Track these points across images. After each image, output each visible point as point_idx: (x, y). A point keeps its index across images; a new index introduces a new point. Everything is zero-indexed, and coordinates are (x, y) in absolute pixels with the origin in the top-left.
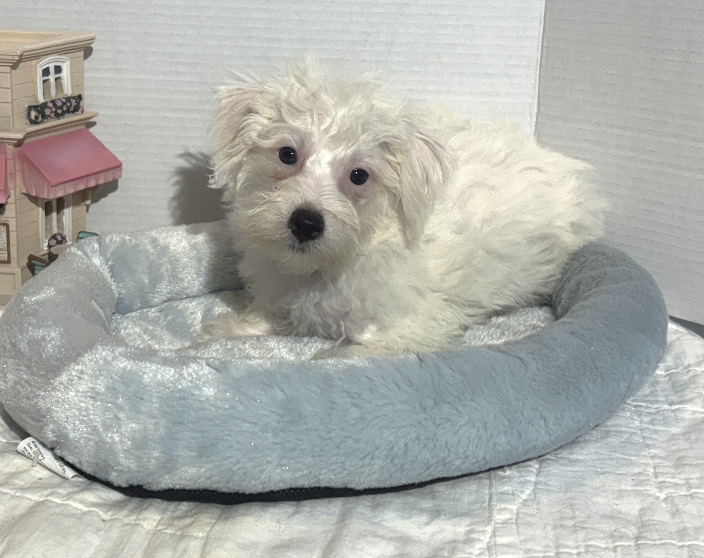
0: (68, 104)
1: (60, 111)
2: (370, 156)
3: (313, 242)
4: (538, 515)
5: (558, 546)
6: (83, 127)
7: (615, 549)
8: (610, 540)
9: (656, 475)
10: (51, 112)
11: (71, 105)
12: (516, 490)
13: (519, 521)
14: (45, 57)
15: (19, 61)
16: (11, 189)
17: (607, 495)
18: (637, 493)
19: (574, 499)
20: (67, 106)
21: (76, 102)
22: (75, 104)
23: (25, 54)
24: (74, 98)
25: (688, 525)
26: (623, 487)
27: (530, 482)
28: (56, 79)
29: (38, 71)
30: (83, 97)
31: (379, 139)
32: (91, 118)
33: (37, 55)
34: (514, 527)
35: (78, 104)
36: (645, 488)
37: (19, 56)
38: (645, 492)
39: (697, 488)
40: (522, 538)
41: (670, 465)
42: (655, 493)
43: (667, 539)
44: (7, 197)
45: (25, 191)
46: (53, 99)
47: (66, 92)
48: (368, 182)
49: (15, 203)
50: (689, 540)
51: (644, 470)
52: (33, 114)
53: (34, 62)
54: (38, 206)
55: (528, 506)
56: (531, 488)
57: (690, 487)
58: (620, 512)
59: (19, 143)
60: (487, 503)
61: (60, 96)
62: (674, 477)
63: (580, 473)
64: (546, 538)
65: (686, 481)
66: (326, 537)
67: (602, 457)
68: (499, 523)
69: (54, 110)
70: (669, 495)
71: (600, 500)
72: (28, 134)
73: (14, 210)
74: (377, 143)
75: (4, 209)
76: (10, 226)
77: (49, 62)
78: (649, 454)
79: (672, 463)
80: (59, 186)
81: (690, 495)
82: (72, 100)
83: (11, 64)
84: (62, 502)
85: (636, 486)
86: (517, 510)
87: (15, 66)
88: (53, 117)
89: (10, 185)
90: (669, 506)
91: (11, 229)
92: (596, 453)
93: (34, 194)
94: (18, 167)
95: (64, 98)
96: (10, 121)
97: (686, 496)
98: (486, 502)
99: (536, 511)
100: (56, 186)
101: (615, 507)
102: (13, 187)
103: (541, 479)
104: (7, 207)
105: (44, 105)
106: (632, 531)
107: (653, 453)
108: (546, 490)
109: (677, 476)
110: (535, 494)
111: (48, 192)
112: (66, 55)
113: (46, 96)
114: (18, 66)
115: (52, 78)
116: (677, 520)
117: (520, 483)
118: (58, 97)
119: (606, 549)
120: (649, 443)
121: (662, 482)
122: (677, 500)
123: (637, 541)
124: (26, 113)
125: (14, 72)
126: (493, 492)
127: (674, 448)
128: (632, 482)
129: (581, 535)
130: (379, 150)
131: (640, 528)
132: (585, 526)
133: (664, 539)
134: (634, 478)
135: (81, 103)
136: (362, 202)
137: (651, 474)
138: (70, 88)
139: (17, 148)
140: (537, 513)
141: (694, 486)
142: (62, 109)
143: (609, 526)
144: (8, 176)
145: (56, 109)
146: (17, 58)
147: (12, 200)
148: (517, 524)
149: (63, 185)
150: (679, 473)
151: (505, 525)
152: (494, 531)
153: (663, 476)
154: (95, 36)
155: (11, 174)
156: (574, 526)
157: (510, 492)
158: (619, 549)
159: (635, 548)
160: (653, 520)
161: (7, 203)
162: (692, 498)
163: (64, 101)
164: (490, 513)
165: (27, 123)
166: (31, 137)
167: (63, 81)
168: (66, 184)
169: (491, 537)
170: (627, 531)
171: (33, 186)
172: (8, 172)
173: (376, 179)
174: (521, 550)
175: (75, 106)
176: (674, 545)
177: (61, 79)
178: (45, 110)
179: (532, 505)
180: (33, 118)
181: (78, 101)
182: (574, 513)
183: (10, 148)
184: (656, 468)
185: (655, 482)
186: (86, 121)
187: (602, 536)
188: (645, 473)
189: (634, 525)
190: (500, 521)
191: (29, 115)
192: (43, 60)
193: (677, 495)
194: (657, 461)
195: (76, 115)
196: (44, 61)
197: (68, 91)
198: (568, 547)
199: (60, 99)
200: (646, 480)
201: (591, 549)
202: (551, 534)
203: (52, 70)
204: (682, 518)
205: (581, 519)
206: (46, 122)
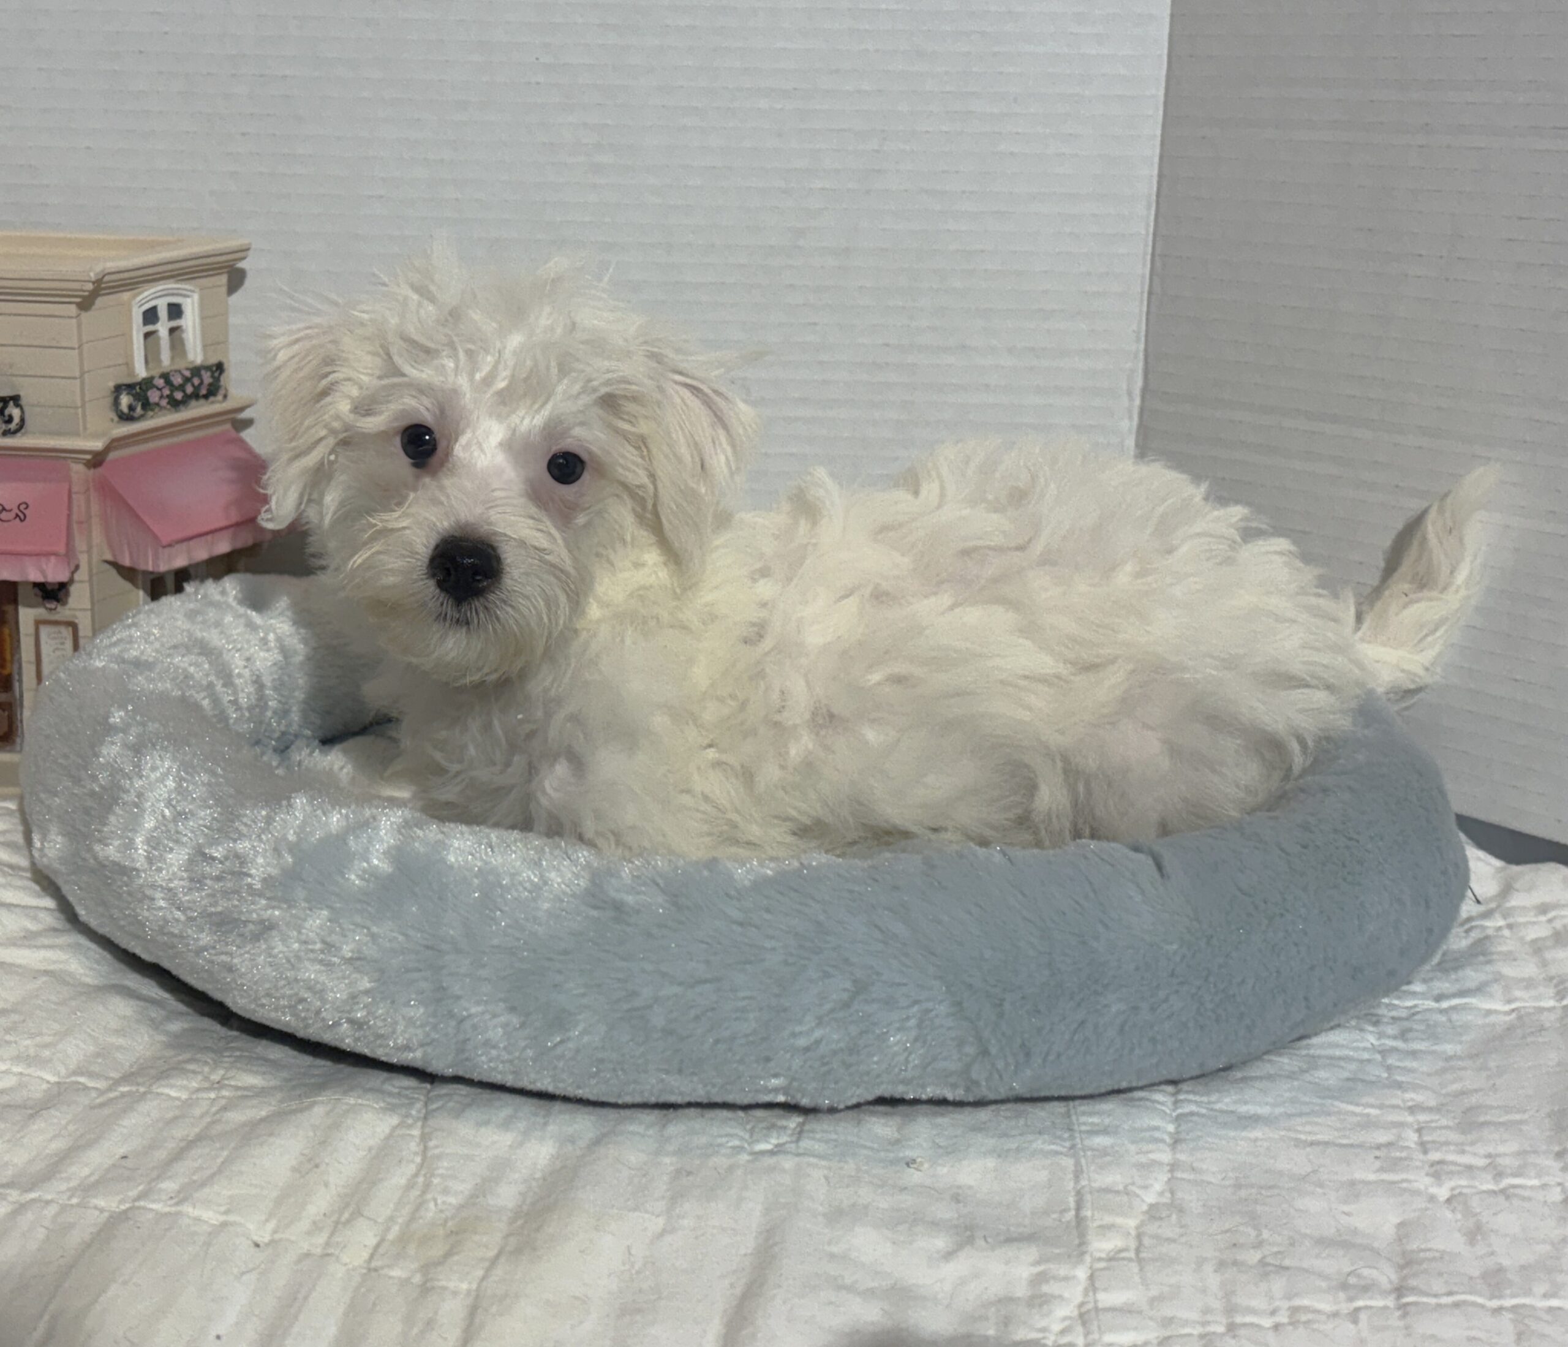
0: (196, 381)
1: (179, 396)
2: (582, 424)
3: (482, 600)
4: (1183, 1240)
5: (1231, 1310)
6: (228, 426)
7: (1354, 1316)
8: (1342, 1295)
9: (1424, 1147)
10: (161, 397)
11: (202, 383)
12: (1133, 1184)
13: (1143, 1255)
14: (146, 286)
15: (95, 294)
16: (82, 552)
17: (1325, 1194)
18: (1390, 1187)
19: (1256, 1202)
20: (193, 385)
21: (212, 376)
22: (211, 380)
23: (106, 278)
24: (208, 368)
25: (1506, 1262)
26: (1359, 1175)
27: (1160, 1164)
28: (172, 331)
29: (134, 313)
30: (226, 366)
31: (595, 390)
32: (242, 409)
33: (132, 281)
34: (1134, 1267)
35: (217, 380)
36: (1404, 1176)
37: (94, 283)
38: (1405, 1185)
39: (1515, 1175)
40: (1154, 1292)
41: (1451, 1124)
42: (1426, 1188)
43: (1463, 1293)
44: (73, 568)
45: (109, 557)
46: (165, 370)
47: (191, 356)
48: (586, 476)
49: (91, 580)
50: (1513, 1296)
51: (1399, 1137)
52: (125, 400)
53: (126, 296)
54: (137, 587)
55: (1161, 1219)
56: (1164, 1177)
57: (1499, 1175)
58: (1355, 1231)
59: (97, 460)
60: (1073, 1213)
61: (181, 365)
62: (1463, 1152)
63: (1265, 1144)
64: (1204, 1291)
65: (1488, 1161)
66: (732, 1286)
67: (1306, 1109)
68: (1100, 1259)
69: (167, 392)
70: (1456, 1192)
71: (1312, 1204)
72: (114, 441)
73: (88, 594)
74: (594, 396)
75: (67, 594)
76: (80, 627)
77: (157, 296)
78: (1404, 1101)
79: (1456, 1121)
80: (178, 546)
81: (1503, 1191)
82: (203, 372)
83: (78, 300)
84: (167, 1209)
85: (1385, 1171)
86: (1137, 1228)
87: (86, 304)
88: (165, 408)
89: (80, 544)
90: (1459, 1216)
91: (81, 633)
92: (1293, 1101)
93: (127, 562)
94: (95, 508)
95: (187, 369)
96: (77, 414)
97: (1494, 1192)
98: (1069, 1210)
99: (1178, 1230)
100: (170, 545)
101: (1344, 1220)
102: (84, 548)
103: (1182, 1157)
104: (74, 589)
105: (147, 383)
106: (1386, 1275)
107: (1412, 1100)
108: (1196, 1183)
109: (1467, 1148)
110: (1172, 1193)
111: (156, 557)
112: (193, 282)
113: (151, 365)
114: (92, 304)
115: (162, 328)
116: (1481, 1249)
117: (1140, 1166)
118: (176, 367)
119: (1335, 1315)
120: (1399, 1078)
121: (1441, 1162)
122: (1475, 1203)
123: (1399, 1297)
124: (110, 400)
125: (85, 316)
126: (1083, 1187)
127: (1456, 1087)
128: (1378, 1164)
129: (1278, 1285)
130: (601, 412)
131: (1401, 1267)
132: (1287, 1262)
133: (1457, 1293)
134: (1378, 1153)
135: (222, 378)
136: (581, 519)
137: (1413, 1146)
138: (199, 349)
139: (92, 471)
140: (1182, 1235)
141: (1509, 1171)
142: (184, 391)
143: (1336, 1264)
144: (75, 526)
145: (172, 391)
146: (90, 287)
147: (82, 575)
148: (1140, 1260)
149: (185, 544)
150: (1472, 1143)
151: (1113, 1263)
152: (1091, 1278)
153: (1437, 1150)
154: (250, 244)
155: (80, 523)
156: (1262, 1262)
157: (1121, 1187)
158: (1363, 1316)
159: (1398, 1313)
160: (1429, 1250)
161: (71, 581)
162: (1508, 1198)
163: (188, 374)
164: (1082, 1235)
165: (112, 420)
166: (121, 447)
167: (184, 336)
168: (191, 543)
169: (1086, 1292)
170: (1374, 1273)
171: (126, 548)
172: (75, 517)
173: (601, 471)
174: (1151, 1318)
175: (210, 385)
176: (1482, 1306)
177: (182, 331)
178: (149, 393)
179: (1169, 1216)
180: (125, 409)
181: (216, 374)
182: (1259, 1234)
183: (78, 470)
184: (1424, 1132)
185: (1422, 1161)
186: (232, 416)
187: (1324, 1284)
188: (1401, 1143)
189: (1389, 1259)
190: (1103, 1255)
191: (116, 402)
192: (142, 292)
193: (1474, 1190)
194: (1423, 1117)
195: (213, 403)
196: (146, 294)
197: (196, 355)
198: (1253, 1311)
199: (180, 372)
200: (1406, 1159)
201: (1304, 1318)
202: (1214, 1281)
203: (163, 313)
204: (1490, 1245)
205: (1275, 1249)
206: (152, 417)
